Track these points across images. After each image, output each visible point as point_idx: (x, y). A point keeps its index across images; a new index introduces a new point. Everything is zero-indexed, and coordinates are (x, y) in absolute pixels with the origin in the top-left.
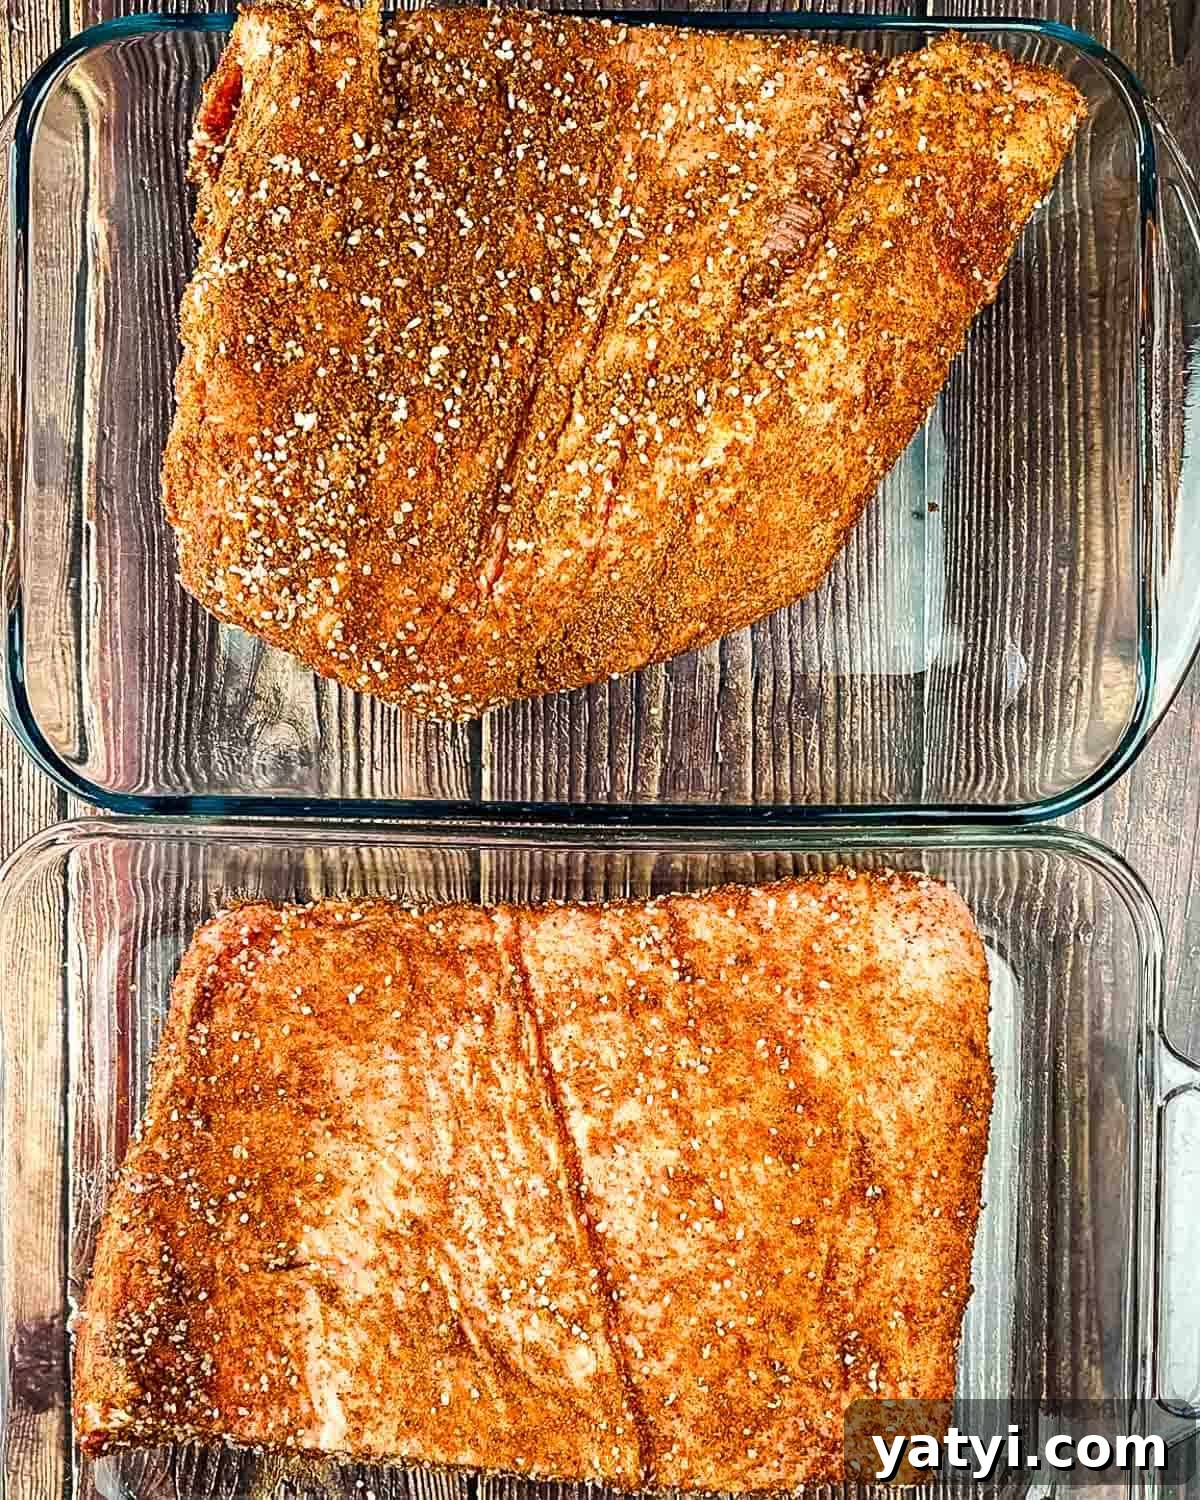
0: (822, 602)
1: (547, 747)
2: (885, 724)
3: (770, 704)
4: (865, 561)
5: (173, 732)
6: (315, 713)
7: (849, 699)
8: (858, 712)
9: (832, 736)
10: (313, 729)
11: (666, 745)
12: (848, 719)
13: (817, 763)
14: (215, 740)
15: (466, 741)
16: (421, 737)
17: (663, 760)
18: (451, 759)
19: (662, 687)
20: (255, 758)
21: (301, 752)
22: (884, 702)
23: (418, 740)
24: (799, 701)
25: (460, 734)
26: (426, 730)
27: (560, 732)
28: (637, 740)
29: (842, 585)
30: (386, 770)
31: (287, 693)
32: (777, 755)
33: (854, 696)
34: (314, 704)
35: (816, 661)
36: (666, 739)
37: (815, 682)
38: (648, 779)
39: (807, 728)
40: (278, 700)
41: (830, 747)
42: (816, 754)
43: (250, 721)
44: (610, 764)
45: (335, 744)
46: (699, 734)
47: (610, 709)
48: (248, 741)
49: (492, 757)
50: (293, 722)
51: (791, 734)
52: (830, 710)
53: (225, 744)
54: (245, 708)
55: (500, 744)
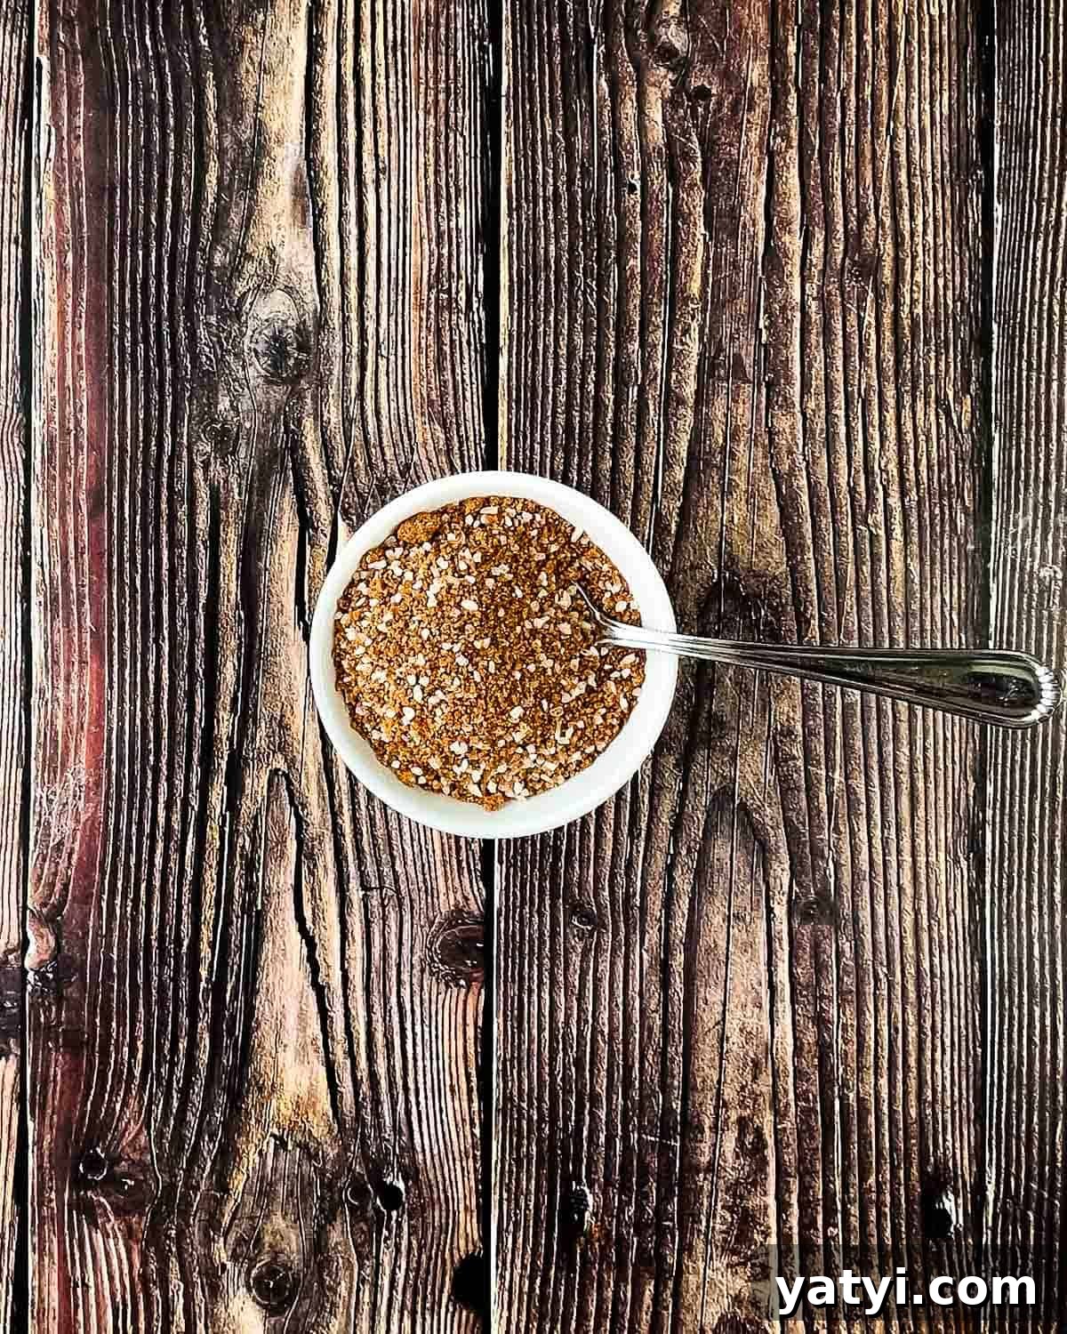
0: (879, 153)
1: (572, 320)
2: (950, 294)
3: (820, 267)
4: (927, 107)
5: (152, 300)
6: (314, 278)
7: (908, 261)
8: (919, 277)
9: (890, 308)
10: (312, 298)
11: (704, 320)
12: (908, 287)
13: (873, 346)
14: (200, 310)
15: (483, 314)
16: (432, 310)
17: (701, 339)
18: (464, 340)
19: (701, 248)
20: (246, 340)
21: (298, 331)
22: (949, 267)
23: (429, 313)
24: (854, 263)
25: (475, 305)
26: (437, 299)
27: (586, 303)
28: (672, 311)
29: (902, 133)
30: (392, 358)
31: (283, 253)
32: (827, 331)
33: (914, 259)
34: (313, 268)
35: (872, 218)
36: (704, 311)
37: (870, 241)
38: (684, 367)
39: (861, 299)
40: (273, 262)
41: (887, 321)
42: (873, 332)
43: (241, 287)
44: (642, 346)
45: (336, 320)
46: (742, 306)
47: (643, 272)
48: (238, 315)
49: (510, 336)
50: (289, 290)
51: (844, 306)
52: (887, 274)
53: (213, 320)
54: (236, 271)
55: (520, 317)
